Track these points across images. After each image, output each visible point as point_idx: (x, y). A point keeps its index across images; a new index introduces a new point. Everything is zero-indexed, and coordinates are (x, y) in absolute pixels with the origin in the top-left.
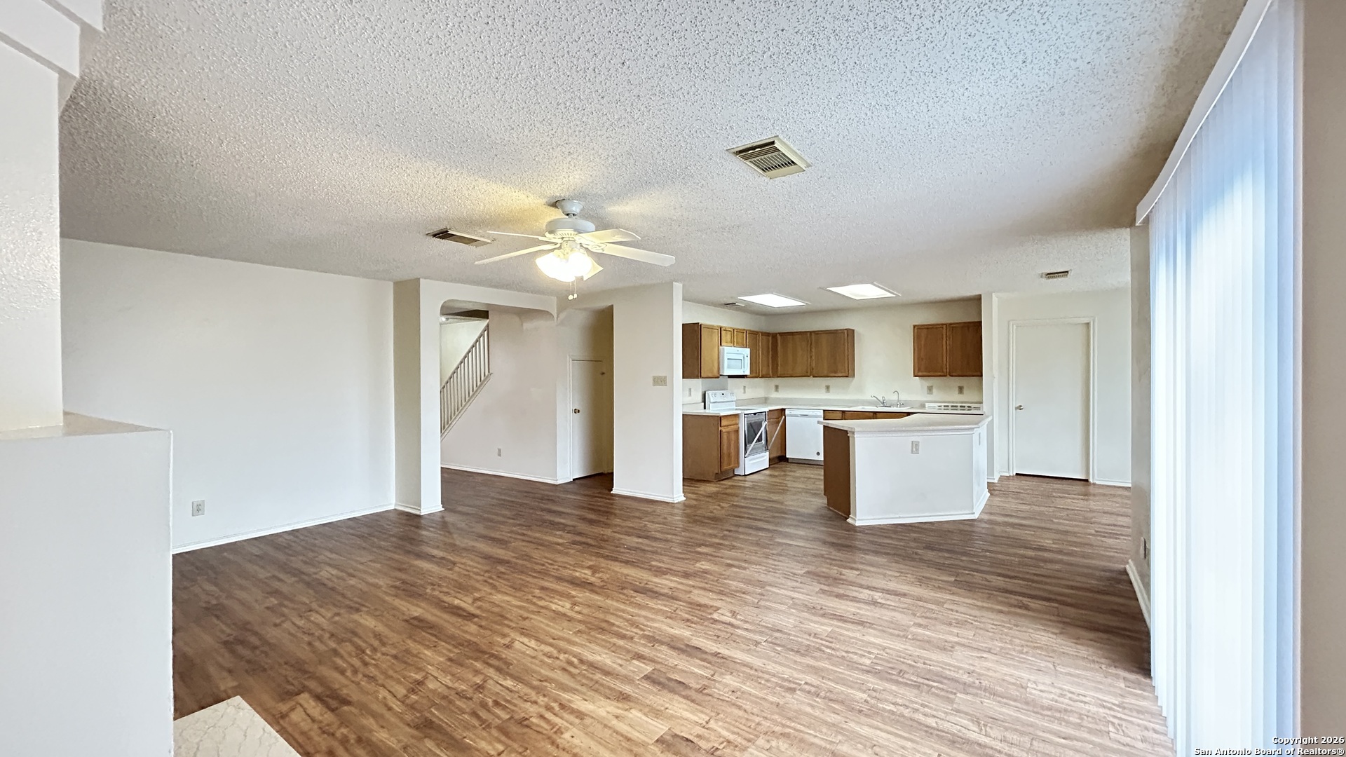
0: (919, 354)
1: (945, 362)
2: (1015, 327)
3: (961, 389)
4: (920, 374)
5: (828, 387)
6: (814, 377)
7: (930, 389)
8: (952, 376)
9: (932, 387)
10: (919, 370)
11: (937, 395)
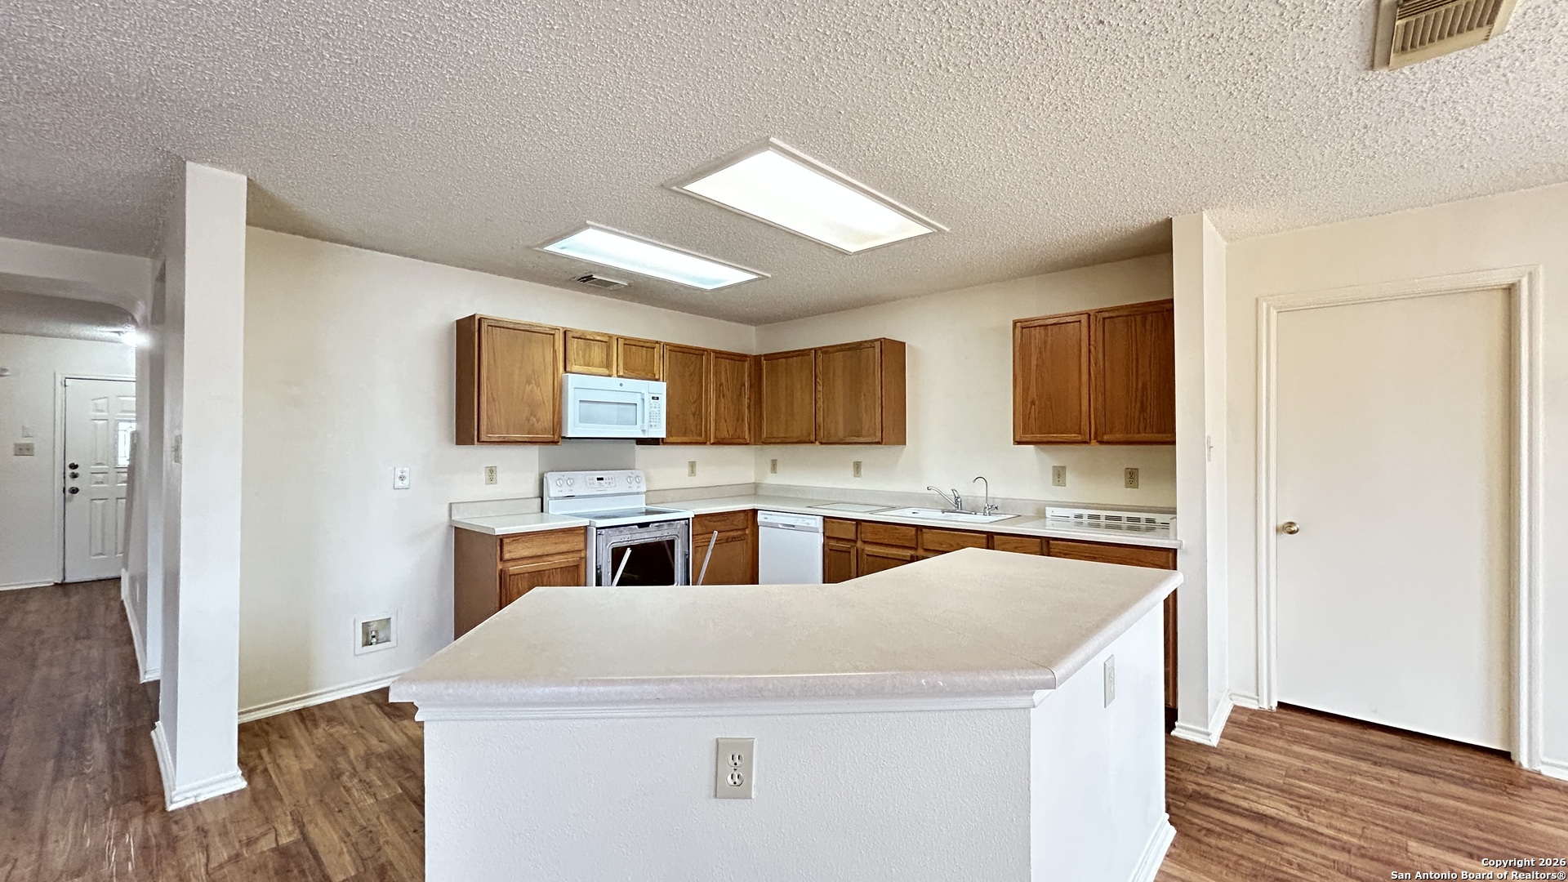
0: (1026, 390)
1: (1085, 408)
2: (1274, 312)
3: (1132, 477)
4: (1028, 437)
5: (857, 466)
6: (821, 443)
7: (1059, 474)
8: (1101, 442)
9: (1064, 468)
10: (1025, 430)
11: (1076, 488)
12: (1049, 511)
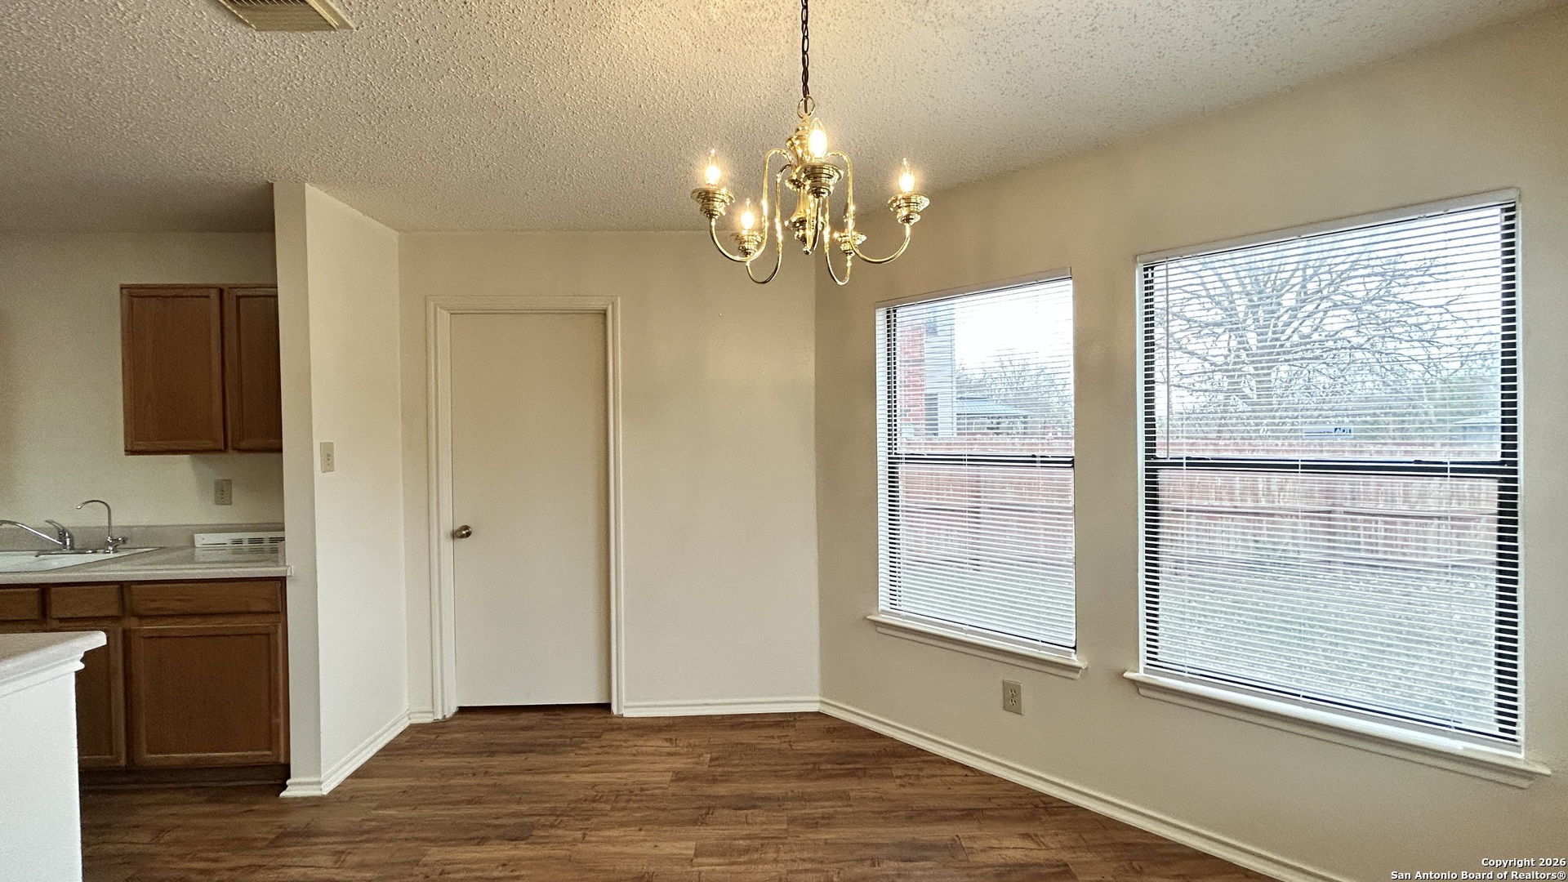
0: (140, 382)
1: (217, 409)
4: (142, 446)
10: (141, 434)
12: (201, 539)
